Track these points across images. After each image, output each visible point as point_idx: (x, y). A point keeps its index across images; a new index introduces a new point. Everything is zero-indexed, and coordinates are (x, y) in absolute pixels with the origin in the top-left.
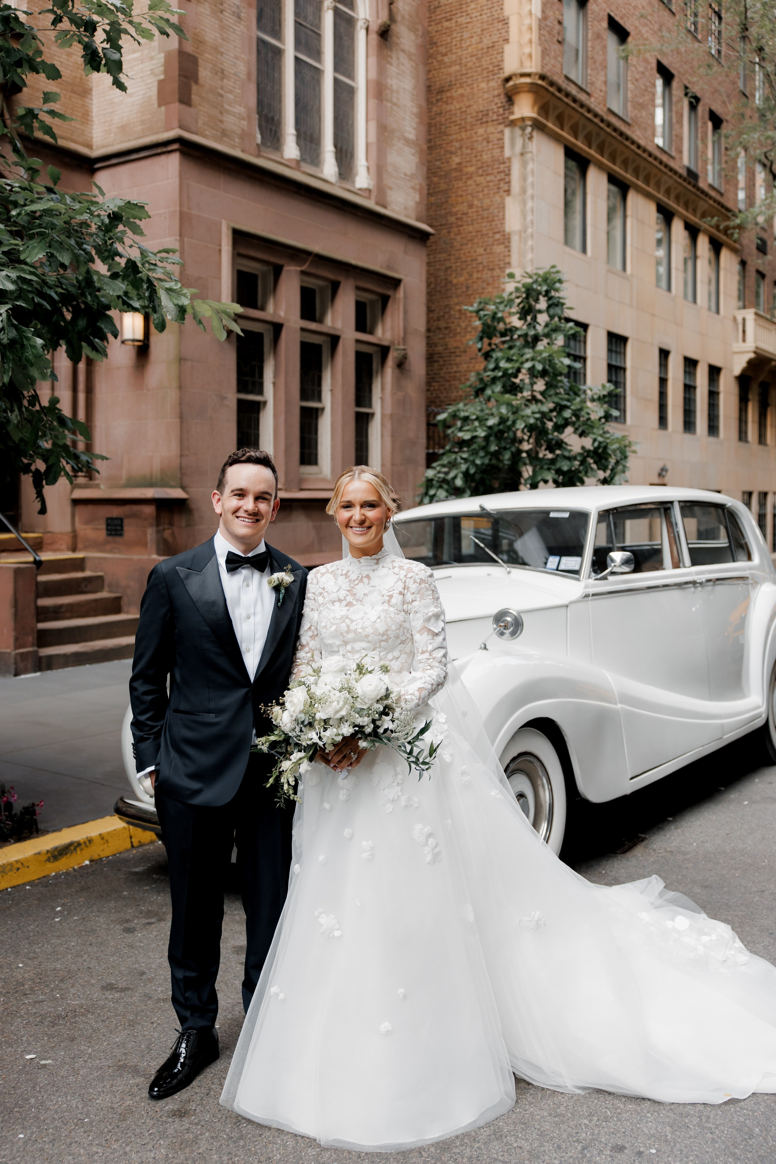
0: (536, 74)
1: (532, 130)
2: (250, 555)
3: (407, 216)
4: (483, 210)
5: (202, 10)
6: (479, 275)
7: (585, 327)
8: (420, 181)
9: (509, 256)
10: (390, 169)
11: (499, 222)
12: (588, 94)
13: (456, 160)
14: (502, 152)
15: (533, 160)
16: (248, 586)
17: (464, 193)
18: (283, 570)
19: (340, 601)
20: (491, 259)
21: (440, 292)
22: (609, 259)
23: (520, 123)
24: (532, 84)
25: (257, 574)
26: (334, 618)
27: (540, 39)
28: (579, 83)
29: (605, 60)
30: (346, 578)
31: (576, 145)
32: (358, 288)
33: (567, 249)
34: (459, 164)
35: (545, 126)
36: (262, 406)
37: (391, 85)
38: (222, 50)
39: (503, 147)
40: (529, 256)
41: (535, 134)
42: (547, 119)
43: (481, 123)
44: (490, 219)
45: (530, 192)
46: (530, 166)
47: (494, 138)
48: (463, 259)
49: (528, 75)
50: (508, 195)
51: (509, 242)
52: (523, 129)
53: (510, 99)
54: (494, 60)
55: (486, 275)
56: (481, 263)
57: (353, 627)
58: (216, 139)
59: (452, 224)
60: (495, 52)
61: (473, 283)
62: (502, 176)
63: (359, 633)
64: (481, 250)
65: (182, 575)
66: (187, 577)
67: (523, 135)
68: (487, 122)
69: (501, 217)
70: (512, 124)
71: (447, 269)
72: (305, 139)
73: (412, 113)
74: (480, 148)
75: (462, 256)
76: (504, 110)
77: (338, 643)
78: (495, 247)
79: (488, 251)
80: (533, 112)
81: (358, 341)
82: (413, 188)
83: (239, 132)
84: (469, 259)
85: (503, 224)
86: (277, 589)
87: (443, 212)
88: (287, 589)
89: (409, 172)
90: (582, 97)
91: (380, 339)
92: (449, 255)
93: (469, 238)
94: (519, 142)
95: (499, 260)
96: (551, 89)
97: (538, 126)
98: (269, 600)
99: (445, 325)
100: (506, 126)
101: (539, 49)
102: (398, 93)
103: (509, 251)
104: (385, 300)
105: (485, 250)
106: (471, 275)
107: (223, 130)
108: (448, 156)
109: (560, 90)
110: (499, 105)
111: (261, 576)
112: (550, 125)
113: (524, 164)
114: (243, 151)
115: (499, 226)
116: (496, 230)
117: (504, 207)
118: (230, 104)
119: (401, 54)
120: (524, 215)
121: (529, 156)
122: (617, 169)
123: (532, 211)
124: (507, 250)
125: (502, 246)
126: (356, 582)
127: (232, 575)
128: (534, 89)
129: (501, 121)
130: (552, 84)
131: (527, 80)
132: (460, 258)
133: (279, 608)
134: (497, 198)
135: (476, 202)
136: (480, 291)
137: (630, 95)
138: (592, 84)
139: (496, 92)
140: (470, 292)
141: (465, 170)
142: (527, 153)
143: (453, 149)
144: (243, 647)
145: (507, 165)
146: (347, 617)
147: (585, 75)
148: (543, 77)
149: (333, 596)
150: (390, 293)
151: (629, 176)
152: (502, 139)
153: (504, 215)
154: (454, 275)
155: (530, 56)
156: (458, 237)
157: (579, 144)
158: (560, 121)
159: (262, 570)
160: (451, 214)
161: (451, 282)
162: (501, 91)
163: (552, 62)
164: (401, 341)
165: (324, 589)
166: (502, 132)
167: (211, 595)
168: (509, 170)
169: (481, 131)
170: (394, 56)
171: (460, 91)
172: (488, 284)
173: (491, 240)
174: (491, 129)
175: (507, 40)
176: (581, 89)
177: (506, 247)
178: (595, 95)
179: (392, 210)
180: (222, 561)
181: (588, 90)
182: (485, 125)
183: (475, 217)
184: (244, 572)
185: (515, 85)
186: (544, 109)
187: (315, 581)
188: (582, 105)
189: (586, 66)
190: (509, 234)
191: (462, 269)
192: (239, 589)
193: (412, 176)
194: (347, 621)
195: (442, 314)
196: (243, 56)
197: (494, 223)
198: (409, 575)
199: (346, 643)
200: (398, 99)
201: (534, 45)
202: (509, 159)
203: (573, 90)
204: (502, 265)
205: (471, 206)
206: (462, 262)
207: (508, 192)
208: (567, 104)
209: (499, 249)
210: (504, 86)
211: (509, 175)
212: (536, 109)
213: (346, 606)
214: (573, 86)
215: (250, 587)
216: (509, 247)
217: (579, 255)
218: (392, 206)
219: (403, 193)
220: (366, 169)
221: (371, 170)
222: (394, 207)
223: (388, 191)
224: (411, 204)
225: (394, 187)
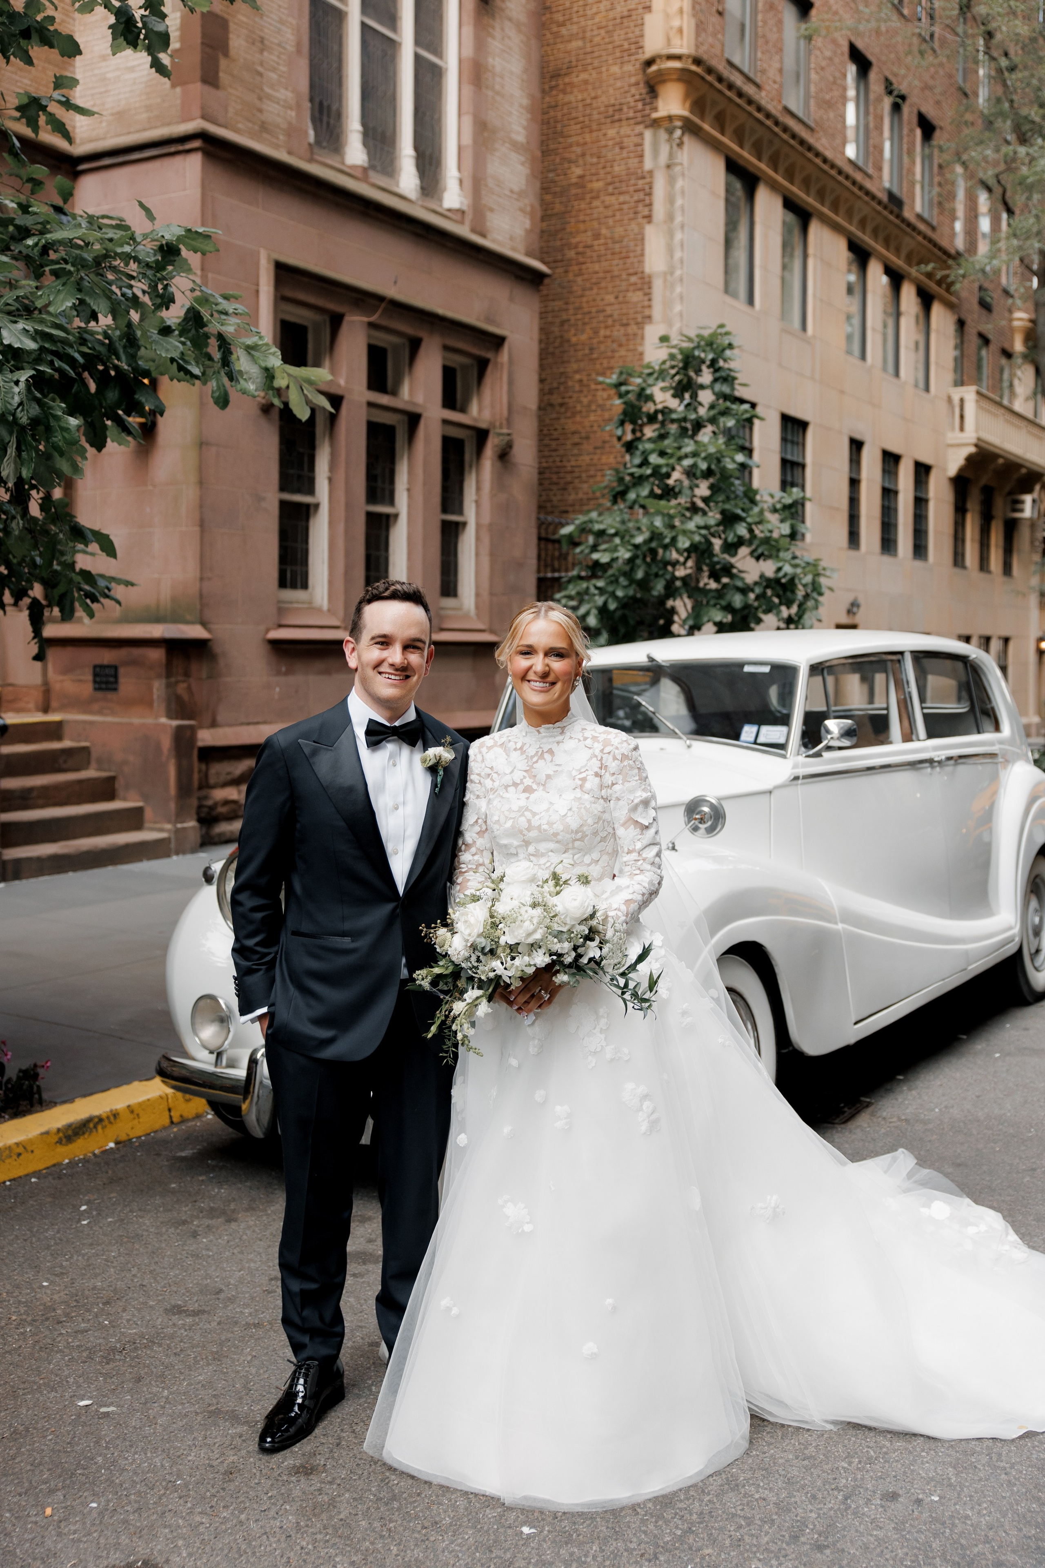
0: (688, 56)
1: (683, 134)
2: (397, 724)
3: (514, 249)
4: (614, 242)
6: (608, 333)
7: (752, 407)
8: (530, 200)
9: (650, 306)
10: (491, 183)
11: (636, 260)
12: (758, 86)
13: (578, 171)
14: (641, 162)
15: (683, 175)
16: (394, 765)
17: (587, 218)
18: (439, 744)
19: (515, 785)
20: (624, 311)
21: (553, 354)
22: (784, 312)
23: (666, 124)
24: (683, 70)
25: (406, 750)
26: (510, 810)
27: (694, 8)
28: (746, 69)
29: (780, 40)
30: (522, 754)
31: (741, 156)
32: (446, 348)
33: (728, 299)
34: (581, 177)
35: (700, 129)
36: (313, 510)
37: (493, 67)
39: (642, 156)
40: (678, 308)
41: (686, 139)
42: (702, 118)
43: (612, 122)
44: (624, 255)
45: (679, 219)
46: (680, 183)
47: (629, 142)
48: (586, 310)
49: (678, 57)
50: (649, 222)
51: (650, 288)
52: (670, 132)
53: (652, 90)
54: (630, 35)
55: (618, 332)
56: (611, 316)
57: (535, 822)
58: (251, 135)
59: (570, 260)
60: (632, 24)
61: (600, 342)
62: (641, 195)
63: (545, 830)
64: (610, 298)
65: (307, 751)
66: (315, 752)
67: (670, 140)
68: (620, 120)
69: (639, 252)
70: (655, 124)
71: (563, 323)
72: (375, 139)
73: (521, 106)
74: (610, 156)
75: (584, 305)
76: (644, 105)
77: (516, 843)
78: (630, 294)
79: (621, 299)
80: (684, 109)
81: (445, 422)
82: (522, 210)
83: (284, 125)
84: (594, 310)
85: (641, 262)
86: (432, 770)
87: (558, 243)
88: (446, 769)
89: (516, 188)
90: (749, 89)
91: (475, 419)
92: (567, 303)
93: (594, 280)
94: (664, 149)
95: (636, 313)
96: (709, 78)
97: (690, 128)
98: (423, 785)
99: (560, 401)
100: (646, 127)
101: (693, 22)
102: (502, 77)
103: (650, 300)
104: (482, 365)
105: (617, 298)
106: (596, 332)
107: (262, 122)
108: (566, 165)
109: (720, 79)
110: (637, 97)
111: (412, 752)
112: (706, 127)
113: (671, 181)
114: (290, 153)
115: (636, 265)
116: (631, 271)
117: (643, 239)
118: (272, 87)
119: (507, 24)
120: (670, 251)
121: (678, 169)
122: (796, 190)
123: (682, 245)
124: (646, 298)
125: (640, 293)
126: (535, 759)
127: (373, 751)
128: (685, 77)
129: (639, 119)
130: (710, 70)
131: (676, 64)
132: (580, 308)
133: (436, 795)
134: (633, 226)
135: (604, 231)
136: (609, 354)
137: (813, 89)
138: (763, 72)
139: (633, 80)
140: (595, 356)
141: (589, 186)
142: (676, 164)
143: (573, 156)
144: (389, 848)
145: (648, 180)
146: (527, 809)
147: (754, 60)
148: (697, 61)
149: (507, 780)
150: (489, 355)
151: (810, 200)
152: (641, 145)
153: (643, 250)
154: (573, 332)
155: (680, 31)
156: (579, 279)
157: (745, 154)
158: (720, 122)
159: (412, 744)
160: (570, 246)
161: (568, 341)
162: (640, 77)
163: (710, 40)
164: (504, 422)
165: (492, 768)
166: (641, 135)
167: (346, 779)
168: (651, 188)
169: (612, 132)
170: (497, 25)
171: (584, 76)
172: (620, 345)
173: (624, 283)
174: (625, 130)
175: (648, 8)
176: (748, 79)
177: (646, 294)
178: (767, 87)
179: (494, 241)
180: (360, 732)
181: (758, 80)
182: (617, 124)
183: (603, 252)
184: (390, 747)
185: (659, 71)
186: (699, 105)
187: (479, 758)
188: (750, 102)
189: (754, 47)
190: (650, 277)
191: (584, 324)
192: (384, 770)
193: (521, 194)
194: (528, 814)
195: (555, 385)
196: (290, 19)
197: (629, 261)
198: (607, 750)
199: (527, 843)
200: (502, 86)
201: (685, 16)
202: (651, 172)
203: (738, 80)
204: (640, 320)
205: (597, 236)
206: (584, 314)
207: (649, 218)
208: (730, 100)
209: (636, 297)
210: (644, 71)
211: (650, 194)
212: (688, 104)
213: (524, 791)
214: (737, 74)
215: (398, 766)
216: (649, 294)
217: (745, 308)
218: (493, 235)
219: (508, 217)
220: (457, 182)
221: (465, 184)
222: (496, 236)
223: (488, 213)
224: (519, 232)
225: (496, 208)
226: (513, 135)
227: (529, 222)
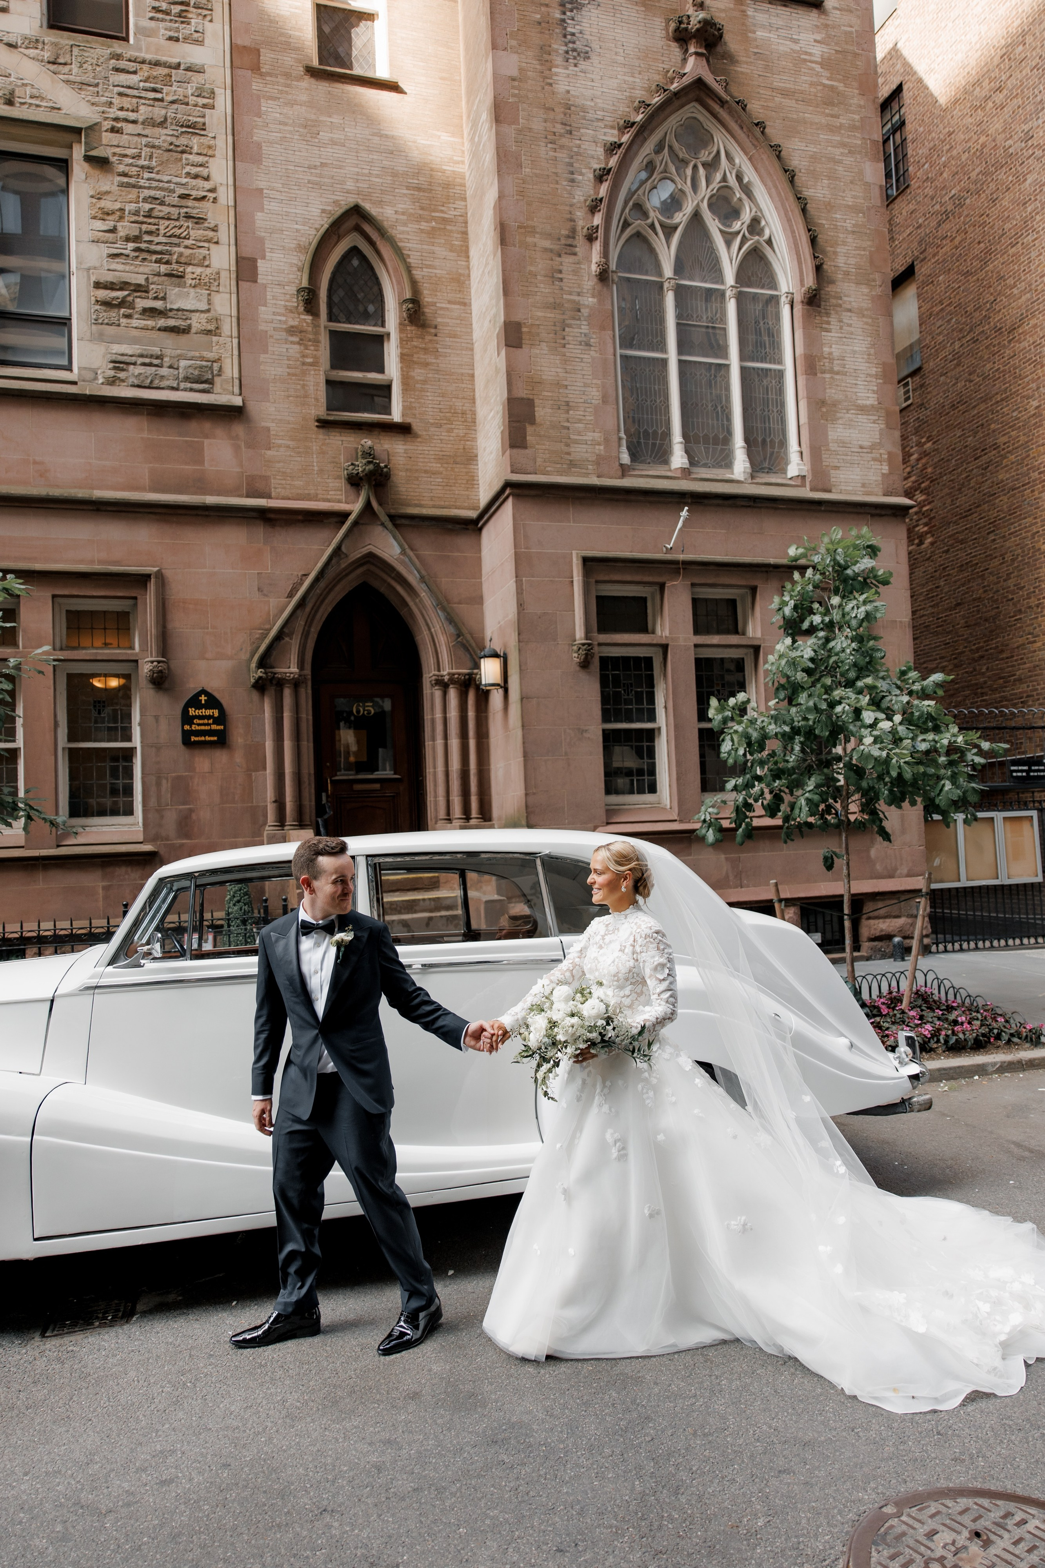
3: (868, 494)
5: (538, 352)
8: (888, 449)
38: (565, 383)
58: (560, 473)
72: (706, 443)
73: (870, 376)
82: (874, 459)
83: (594, 458)
89: (868, 444)
107: (571, 461)
114: (598, 477)
118: (579, 434)
119: (846, 315)
170: (833, 320)
179: (840, 492)
193: (874, 447)
196: (595, 381)
200: (844, 366)
218: (840, 487)
219: (858, 469)
220: (798, 454)
221: (804, 454)
222: (843, 488)
223: (832, 472)
224: (874, 478)
225: (843, 465)
226: (859, 402)
227: (887, 468)
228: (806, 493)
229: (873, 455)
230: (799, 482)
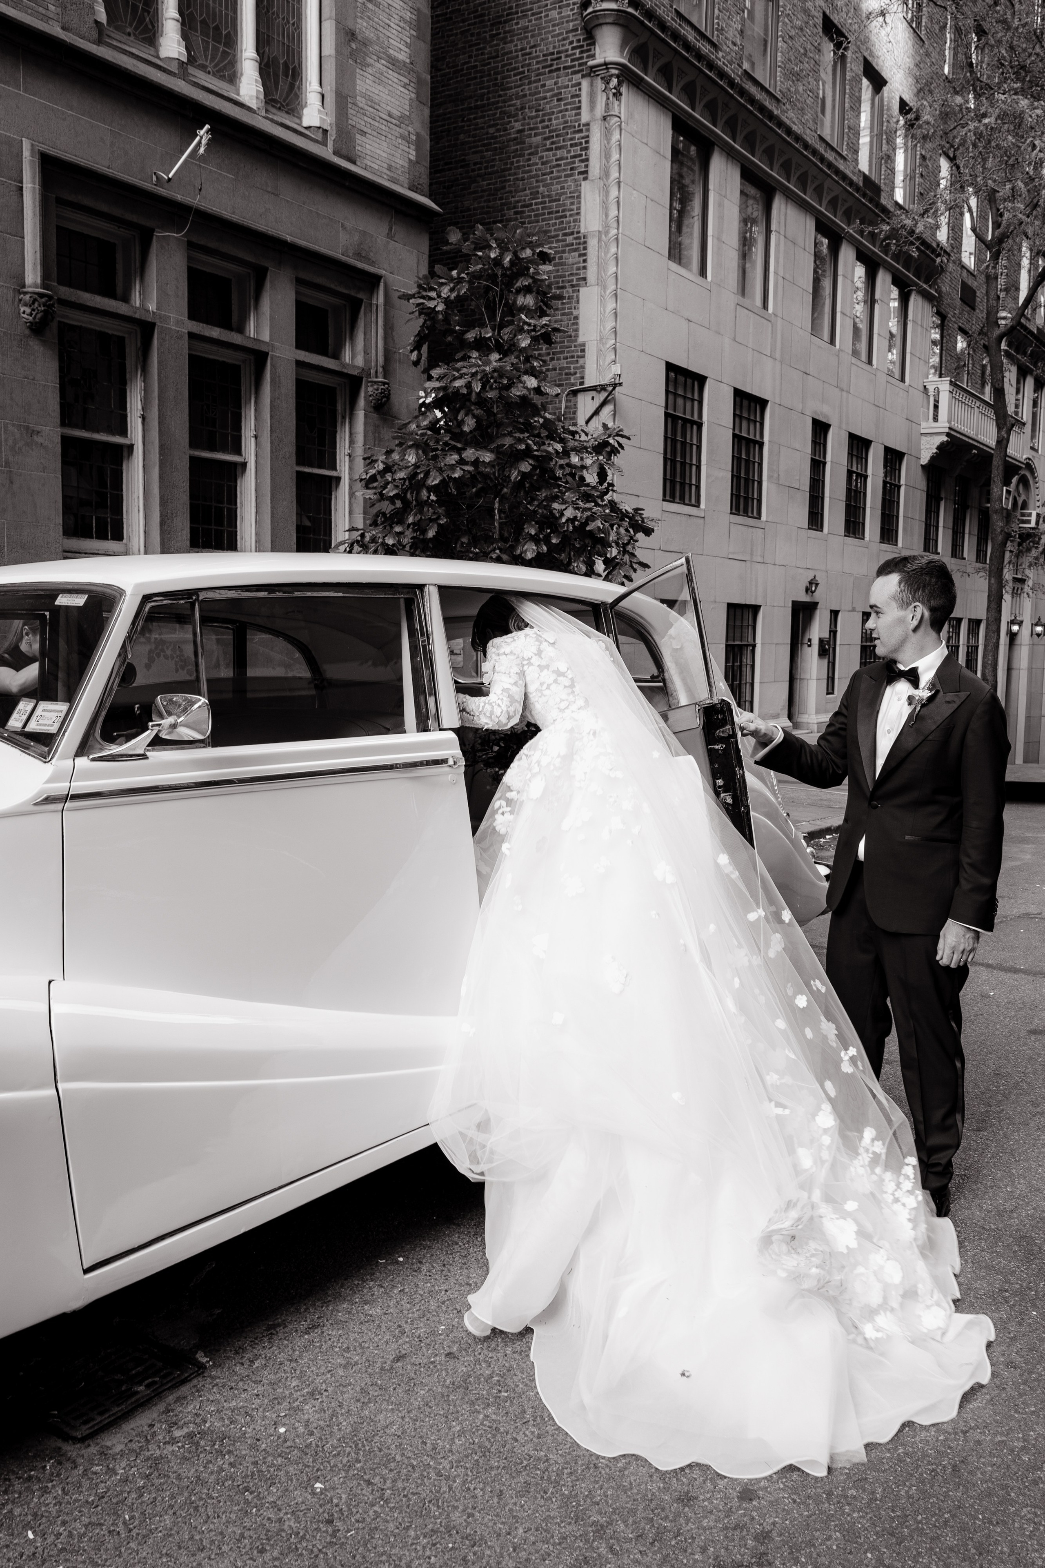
1: (620, 83)
3: (393, 180)
4: (550, 202)
7: (701, 380)
9: (585, 268)
10: (362, 102)
11: (572, 219)
12: (714, 45)
14: (576, 114)
15: (620, 127)
20: (561, 274)
22: (743, 288)
23: (602, 72)
24: (619, 13)
28: (700, 26)
31: (691, 117)
32: (299, 282)
33: (673, 266)
35: (642, 80)
36: (125, 454)
39: (579, 108)
40: (613, 270)
41: (625, 90)
42: (644, 69)
43: (550, 72)
44: (560, 214)
45: (614, 174)
46: (616, 137)
47: (567, 93)
50: (585, 179)
51: (585, 248)
52: (607, 80)
53: (589, 34)
62: (578, 150)
67: (606, 90)
68: (559, 69)
69: (575, 211)
70: (591, 73)
72: (205, 33)
73: (403, 20)
74: (548, 109)
76: (581, 51)
78: (567, 256)
79: (557, 260)
80: (622, 56)
81: (299, 364)
82: (404, 138)
85: (577, 221)
89: (397, 112)
90: (702, 46)
91: (344, 365)
94: (601, 101)
95: (572, 275)
96: (650, 24)
97: (628, 77)
100: (583, 76)
103: (585, 261)
104: (354, 307)
109: (665, 28)
110: (575, 44)
112: (649, 80)
113: (608, 135)
114: (63, 28)
115: (572, 224)
116: (568, 230)
117: (579, 197)
120: (606, 209)
121: (614, 121)
122: (757, 161)
123: (618, 202)
124: (581, 259)
125: (577, 254)
128: (623, 21)
129: (577, 68)
130: (652, 17)
134: (572, 184)
135: (544, 191)
137: (780, 58)
138: (722, 32)
139: (571, 26)
142: (612, 116)
145: (583, 134)
147: (710, 18)
150: (362, 296)
151: (774, 173)
152: (579, 96)
153: (579, 208)
157: (696, 115)
158: (666, 75)
162: (575, 21)
164: (380, 370)
166: (579, 85)
168: (587, 142)
169: (550, 83)
172: (556, 310)
173: (561, 245)
174: (563, 81)
176: (703, 36)
177: (580, 255)
178: (725, 48)
179: (367, 168)
181: (713, 39)
182: (556, 75)
183: (541, 211)
185: (595, 13)
186: (639, 54)
188: (700, 58)
190: (585, 236)
193: (403, 120)
197: (566, 220)
202: (588, 124)
203: (688, 34)
204: (575, 282)
205: (536, 196)
207: (585, 174)
208: (676, 51)
209: (573, 258)
210: (582, 15)
211: (586, 149)
212: (625, 51)
214: (688, 28)
216: (585, 255)
217: (699, 280)
218: (366, 161)
219: (385, 144)
220: (319, 97)
221: (327, 99)
222: (369, 163)
223: (358, 136)
224: (401, 162)
225: (369, 131)
226: (391, 51)
227: (414, 153)
228: (326, 153)
229: (401, 131)
230: (319, 136)
